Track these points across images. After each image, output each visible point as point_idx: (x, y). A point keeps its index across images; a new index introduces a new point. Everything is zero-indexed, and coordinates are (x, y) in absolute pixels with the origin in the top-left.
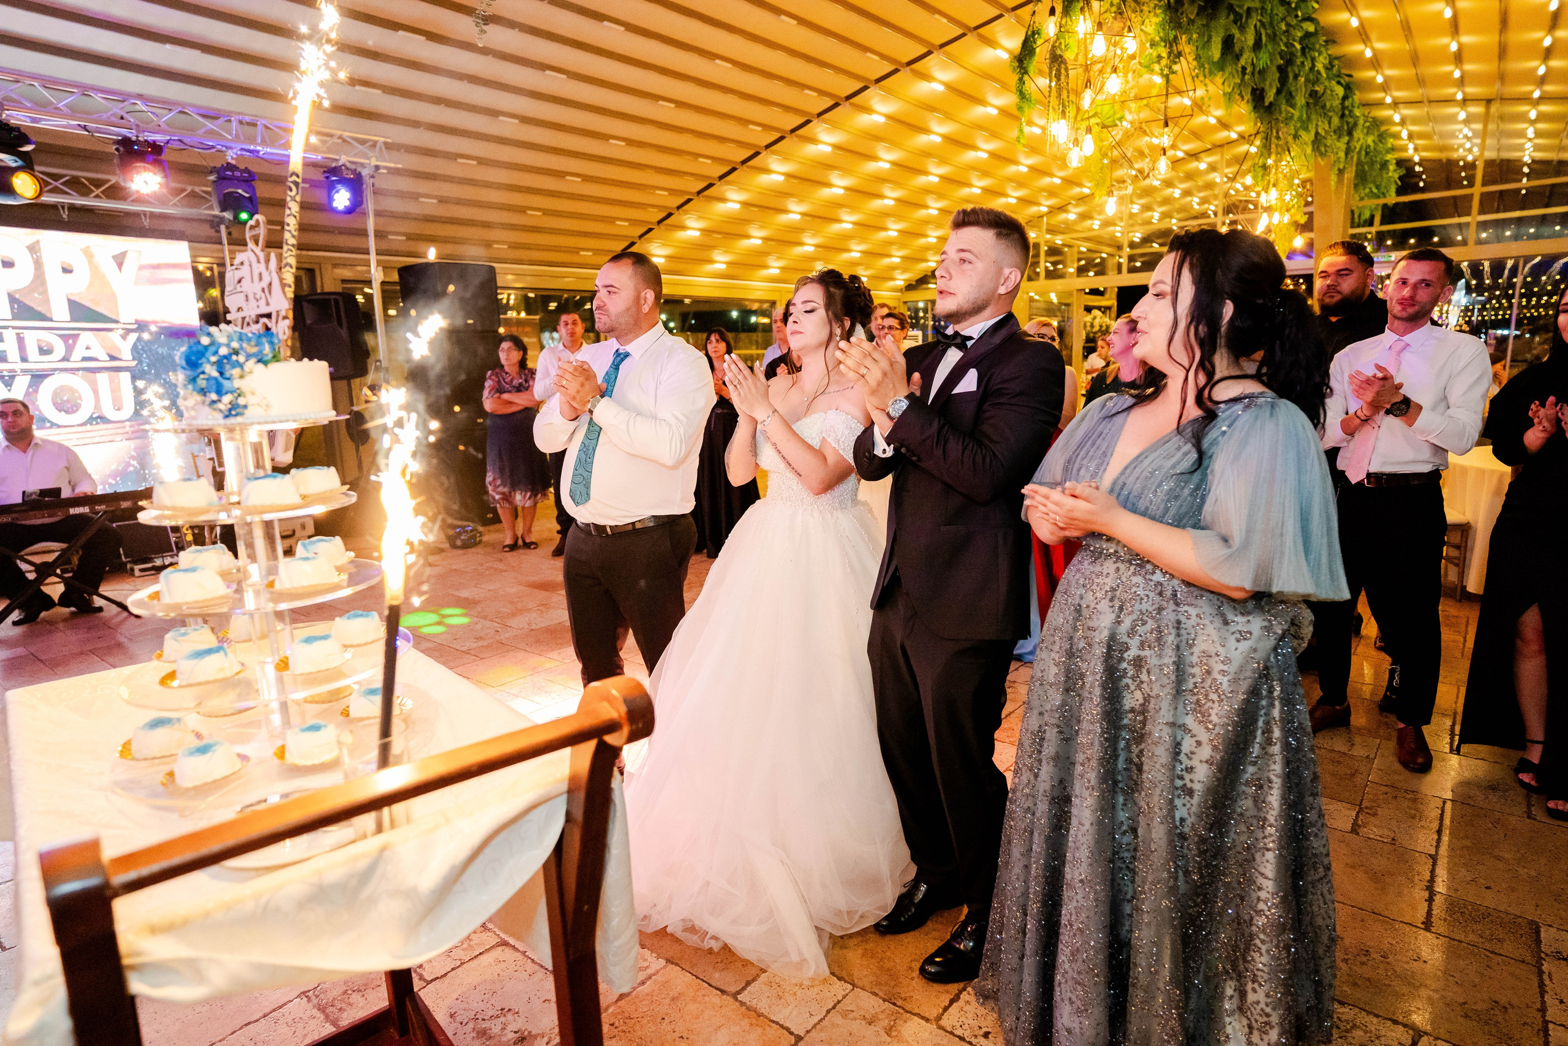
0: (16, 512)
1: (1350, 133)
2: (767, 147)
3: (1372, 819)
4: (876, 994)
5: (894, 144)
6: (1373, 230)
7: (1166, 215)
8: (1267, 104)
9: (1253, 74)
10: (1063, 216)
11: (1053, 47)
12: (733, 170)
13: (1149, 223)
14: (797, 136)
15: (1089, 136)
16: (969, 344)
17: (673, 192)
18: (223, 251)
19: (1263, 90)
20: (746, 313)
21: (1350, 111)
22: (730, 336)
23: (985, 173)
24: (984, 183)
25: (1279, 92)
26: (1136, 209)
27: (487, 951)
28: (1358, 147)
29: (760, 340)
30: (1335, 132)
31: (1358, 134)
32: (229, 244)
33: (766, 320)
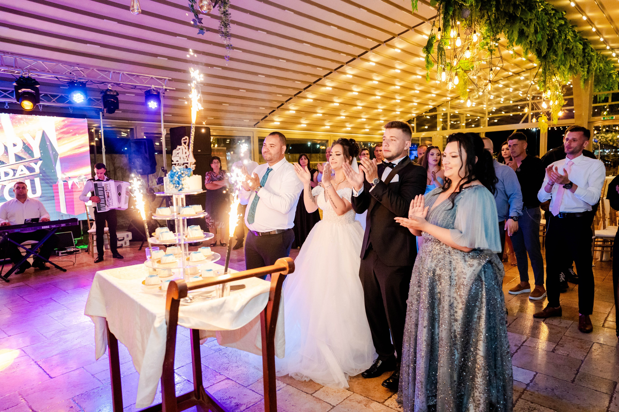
0: (23, 228)
1: (589, 63)
2: (325, 76)
3: (561, 348)
4: (361, 395)
5: (380, 73)
6: (607, 104)
7: (507, 99)
8: (543, 56)
9: (536, 43)
10: (458, 101)
11: (439, 44)
12: (310, 86)
13: (499, 103)
14: (337, 72)
15: (457, 77)
16: (394, 166)
17: (284, 95)
18: (100, 122)
19: (541, 50)
20: (314, 144)
21: (589, 54)
22: (308, 155)
23: (421, 84)
24: (421, 88)
25: (548, 50)
26: (492, 97)
27: (222, 381)
28: (595, 69)
29: (321, 157)
30: (580, 64)
31: (594, 63)
32: (103, 119)
33: (324, 148)
